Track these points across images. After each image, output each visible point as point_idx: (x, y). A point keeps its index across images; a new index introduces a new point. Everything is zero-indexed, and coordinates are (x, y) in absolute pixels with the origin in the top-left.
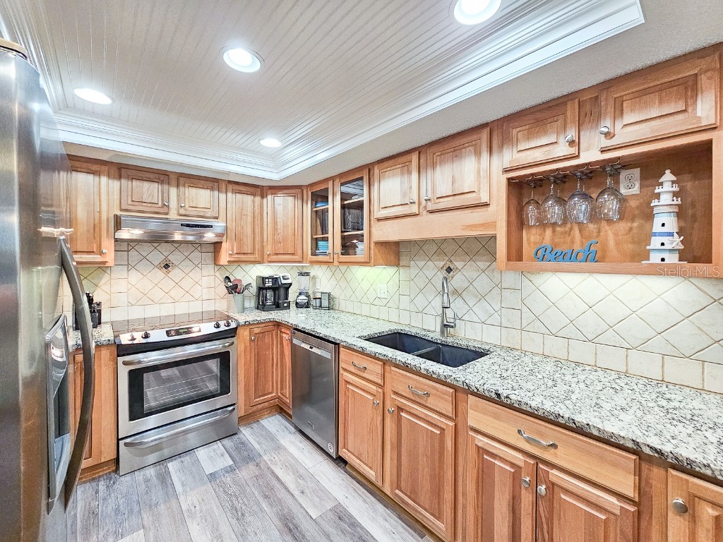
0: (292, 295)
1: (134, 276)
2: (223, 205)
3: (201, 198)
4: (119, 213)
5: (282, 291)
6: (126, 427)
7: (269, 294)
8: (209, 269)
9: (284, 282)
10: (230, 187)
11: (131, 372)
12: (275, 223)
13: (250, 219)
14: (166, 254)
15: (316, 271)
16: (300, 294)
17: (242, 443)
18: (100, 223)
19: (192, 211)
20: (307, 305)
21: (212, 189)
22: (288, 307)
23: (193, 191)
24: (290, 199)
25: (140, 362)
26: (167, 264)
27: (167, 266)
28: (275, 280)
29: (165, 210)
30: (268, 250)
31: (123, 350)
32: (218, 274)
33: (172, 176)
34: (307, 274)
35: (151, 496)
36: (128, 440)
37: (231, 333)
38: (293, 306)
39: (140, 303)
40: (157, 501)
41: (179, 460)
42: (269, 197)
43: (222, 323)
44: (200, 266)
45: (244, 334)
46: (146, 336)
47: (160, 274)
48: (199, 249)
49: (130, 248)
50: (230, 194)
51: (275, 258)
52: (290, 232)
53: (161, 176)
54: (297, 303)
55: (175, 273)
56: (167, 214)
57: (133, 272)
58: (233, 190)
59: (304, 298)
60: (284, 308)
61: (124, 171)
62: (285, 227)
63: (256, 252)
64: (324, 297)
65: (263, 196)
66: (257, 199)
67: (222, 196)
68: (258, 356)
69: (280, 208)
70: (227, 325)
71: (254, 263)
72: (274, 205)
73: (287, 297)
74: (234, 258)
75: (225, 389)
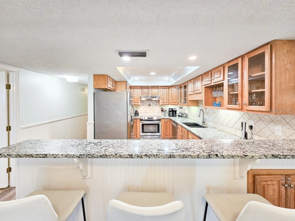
0: (178, 113)
1: (144, 107)
2: (160, 92)
3: (155, 91)
4: (141, 96)
6: (141, 134)
7: (171, 113)
8: (158, 106)
9: (174, 110)
11: (142, 124)
12: (172, 93)
13: (166, 94)
14: (149, 103)
15: (185, 107)
18: (138, 97)
19: (153, 94)
20: (181, 116)
21: (157, 89)
22: (176, 116)
25: (143, 123)
27: (150, 105)
28: (172, 109)
29: (148, 94)
30: (170, 102)
31: (141, 120)
32: (160, 107)
33: (150, 87)
34: (182, 108)
36: (142, 136)
37: (160, 120)
38: (177, 116)
42: (170, 89)
43: (158, 118)
44: (156, 105)
45: (163, 120)
46: (144, 118)
47: (148, 107)
48: (156, 101)
49: (143, 102)
50: (161, 89)
51: (172, 104)
53: (147, 87)
54: (178, 116)
55: (151, 106)
59: (181, 114)
60: (175, 116)
61: (142, 87)
62: (174, 96)
63: (167, 102)
64: (185, 114)
65: (169, 89)
66: (168, 89)
67: (160, 90)
68: (166, 126)
69: (173, 91)
70: (159, 118)
71: (167, 105)
72: (172, 90)
73: (176, 114)
74: (162, 104)
75: (158, 132)
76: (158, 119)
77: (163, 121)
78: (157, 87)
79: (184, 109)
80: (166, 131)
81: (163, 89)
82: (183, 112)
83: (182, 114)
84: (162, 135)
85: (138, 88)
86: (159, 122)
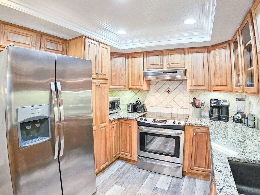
0: (232, 113)
1: (157, 95)
2: (186, 60)
3: (176, 59)
5: (224, 110)
7: (216, 110)
9: (223, 103)
10: (190, 50)
12: (216, 66)
14: (169, 86)
15: (251, 99)
16: (237, 113)
17: (179, 184)
18: (141, 75)
19: (172, 66)
20: (240, 122)
21: (181, 53)
22: (227, 120)
23: (172, 56)
24: (223, 51)
26: (169, 90)
27: (169, 91)
28: (218, 102)
29: (162, 66)
30: (213, 83)
32: (191, 96)
33: (164, 52)
34: (243, 100)
35: (136, 180)
37: (181, 128)
38: (231, 120)
39: (159, 106)
40: (136, 183)
41: (154, 175)
42: (212, 52)
43: (177, 122)
44: (182, 91)
47: (166, 94)
48: (182, 83)
49: (156, 83)
50: (190, 55)
51: (216, 88)
52: (224, 71)
53: (160, 53)
54: (233, 119)
55: (172, 94)
56: (162, 68)
57: (157, 93)
58: (191, 52)
59: (239, 116)
60: (224, 120)
61: (149, 53)
62: (221, 68)
63: (206, 84)
64: (250, 118)
65: (209, 52)
66: (205, 54)
67: (186, 56)
68: (197, 144)
69: (217, 58)
70: (179, 123)
71: (205, 90)
72: (215, 55)
73: (227, 113)
74: (194, 88)
75: (177, 155)
76: (177, 124)
77: (191, 130)
78: (182, 50)
79: (250, 103)
80: (196, 156)
81: (194, 54)
82: (246, 111)
83: (243, 115)
84: (186, 163)
85: (140, 55)
86: (179, 132)
